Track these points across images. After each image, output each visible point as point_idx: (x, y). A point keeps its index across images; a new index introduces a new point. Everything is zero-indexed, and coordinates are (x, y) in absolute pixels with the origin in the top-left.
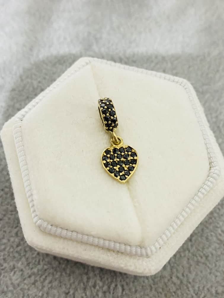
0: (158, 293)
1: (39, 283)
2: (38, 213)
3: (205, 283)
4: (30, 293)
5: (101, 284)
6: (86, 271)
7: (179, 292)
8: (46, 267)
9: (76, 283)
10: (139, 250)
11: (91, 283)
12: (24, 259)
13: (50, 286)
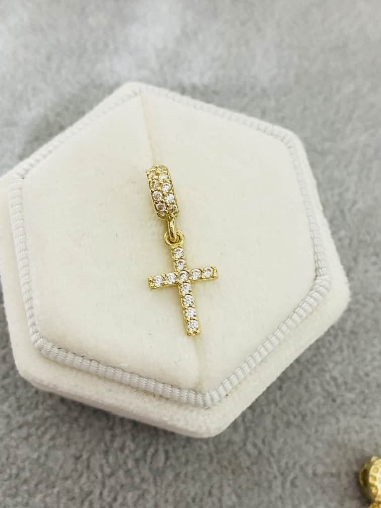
0: (222, 466)
1: (34, 437)
2: (39, 328)
3: (297, 456)
4: (19, 452)
5: (133, 446)
6: (111, 424)
7: (255, 468)
8: (47, 414)
9: (94, 443)
10: (192, 395)
11: (116, 445)
12: (12, 399)
13: (51, 443)
